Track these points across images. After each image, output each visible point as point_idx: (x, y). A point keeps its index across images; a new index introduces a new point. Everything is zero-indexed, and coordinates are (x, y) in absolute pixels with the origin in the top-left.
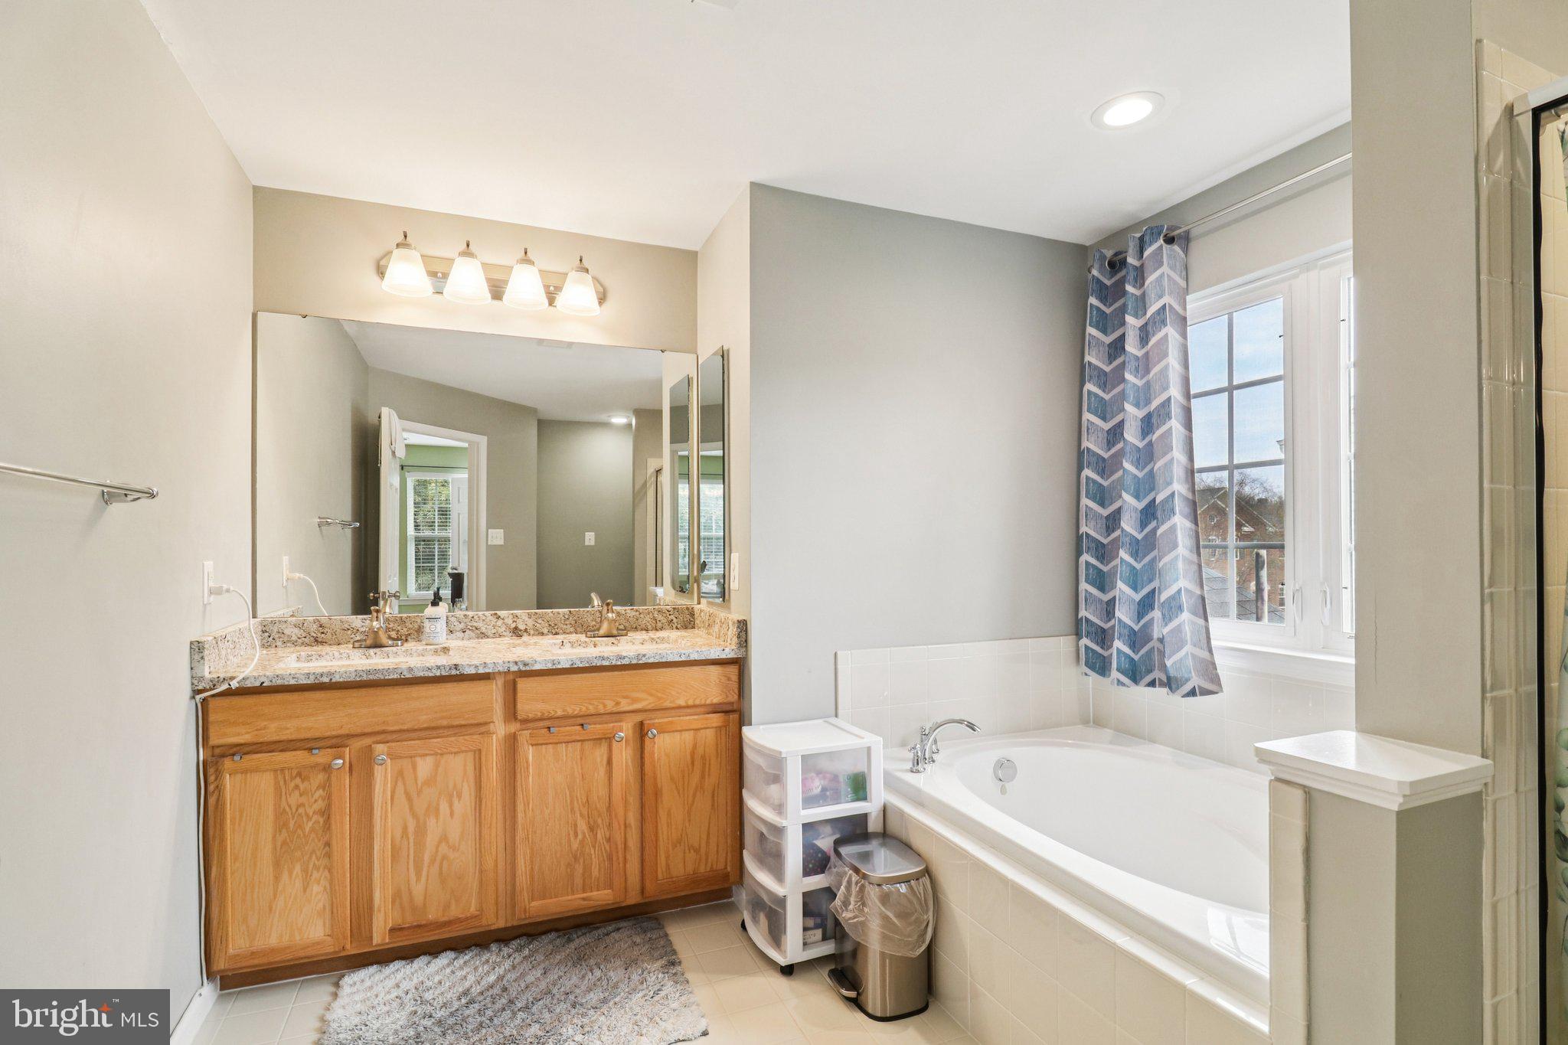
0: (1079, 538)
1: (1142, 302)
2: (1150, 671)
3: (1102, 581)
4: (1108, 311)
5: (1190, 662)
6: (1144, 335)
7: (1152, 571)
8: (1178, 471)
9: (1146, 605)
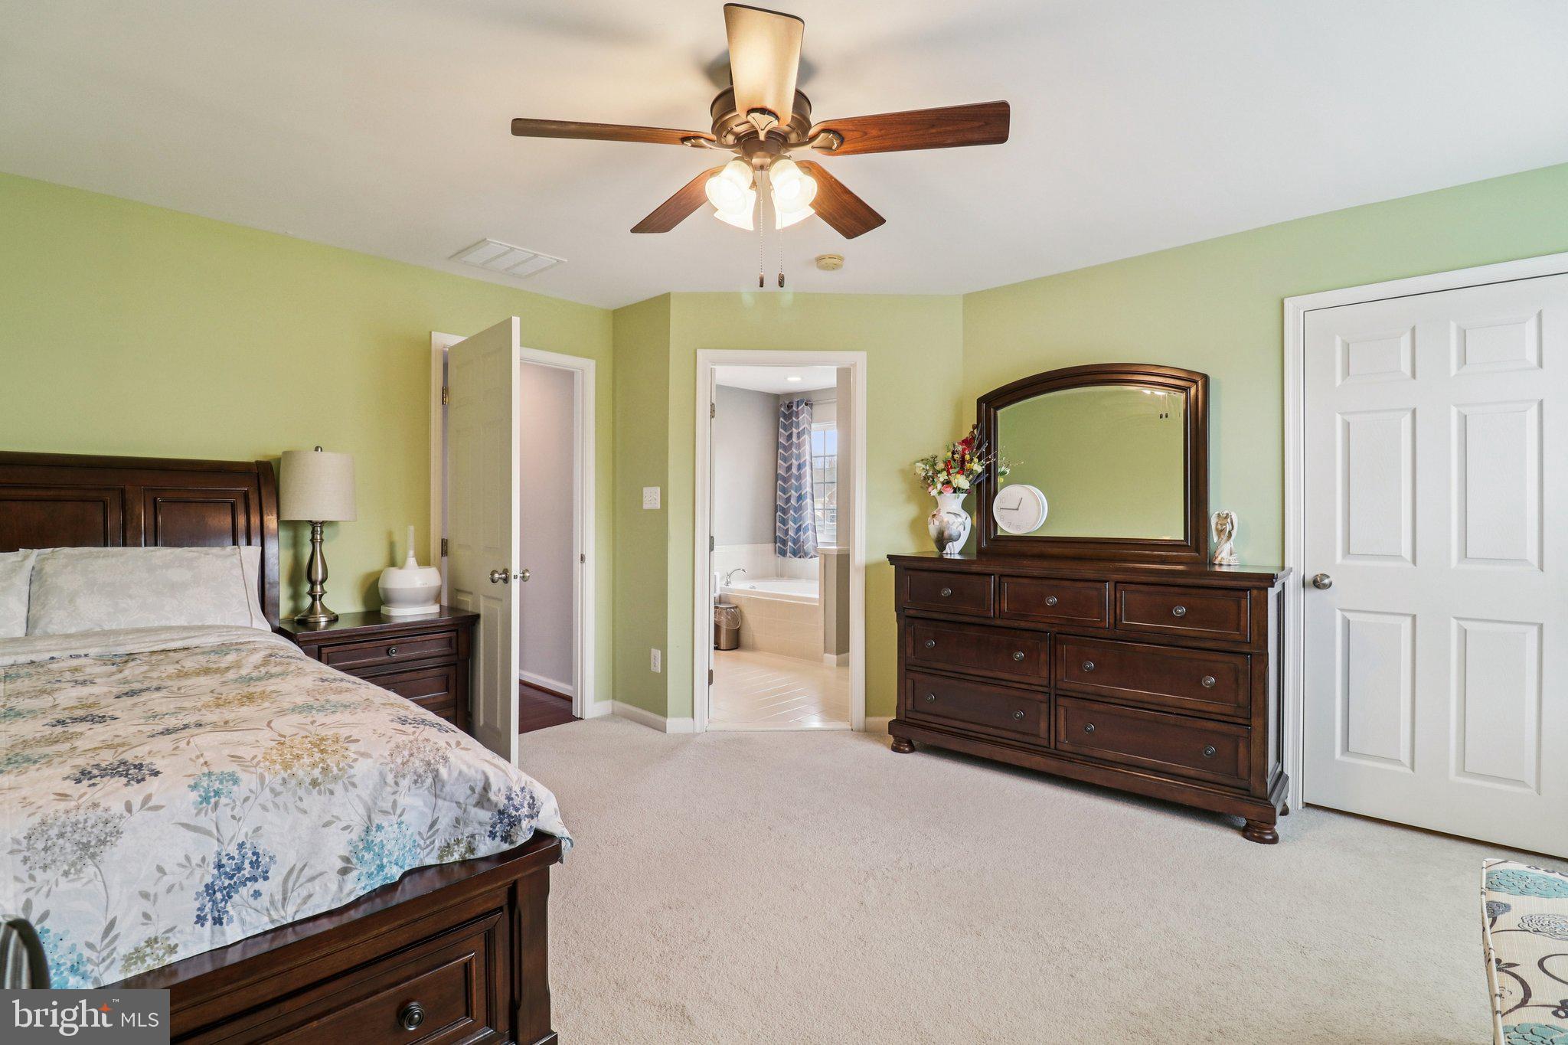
0: (776, 506)
1: (798, 425)
2: (799, 553)
3: (784, 522)
4: (787, 423)
5: (811, 548)
6: (799, 435)
7: (800, 518)
8: (808, 484)
9: (798, 530)
